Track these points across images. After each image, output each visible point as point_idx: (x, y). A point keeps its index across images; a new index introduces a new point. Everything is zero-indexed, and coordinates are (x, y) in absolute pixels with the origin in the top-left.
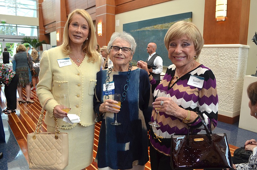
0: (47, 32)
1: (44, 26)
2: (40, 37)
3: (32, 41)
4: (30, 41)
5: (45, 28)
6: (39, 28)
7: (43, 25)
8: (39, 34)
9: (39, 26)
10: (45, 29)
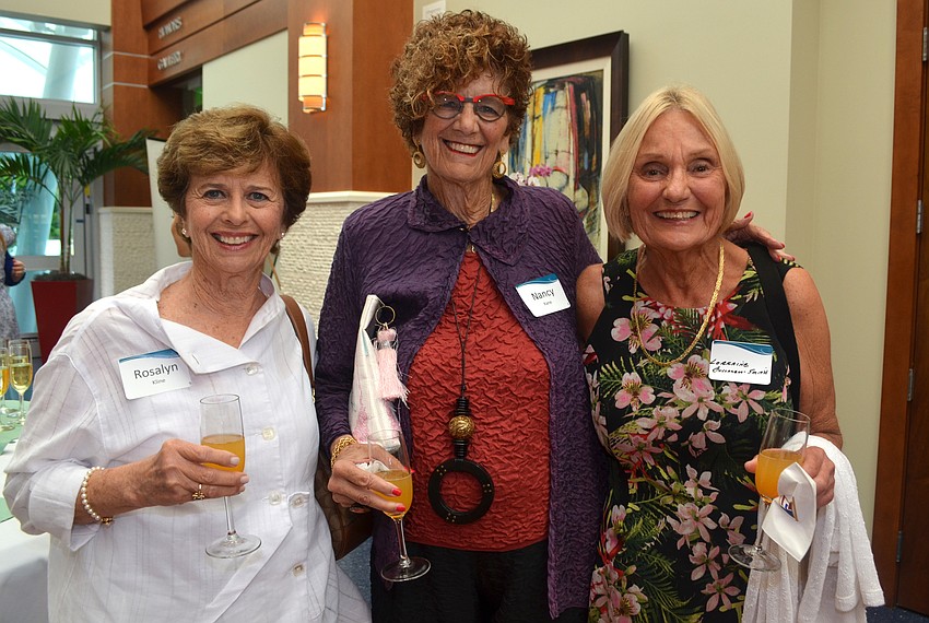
0: (172, 63)
1: (151, 26)
2: (117, 103)
3: (53, 134)
4: (42, 133)
5: (152, 40)
6: (109, 39)
7: (144, 18)
8: (110, 85)
9: (108, 22)
10: (157, 51)
